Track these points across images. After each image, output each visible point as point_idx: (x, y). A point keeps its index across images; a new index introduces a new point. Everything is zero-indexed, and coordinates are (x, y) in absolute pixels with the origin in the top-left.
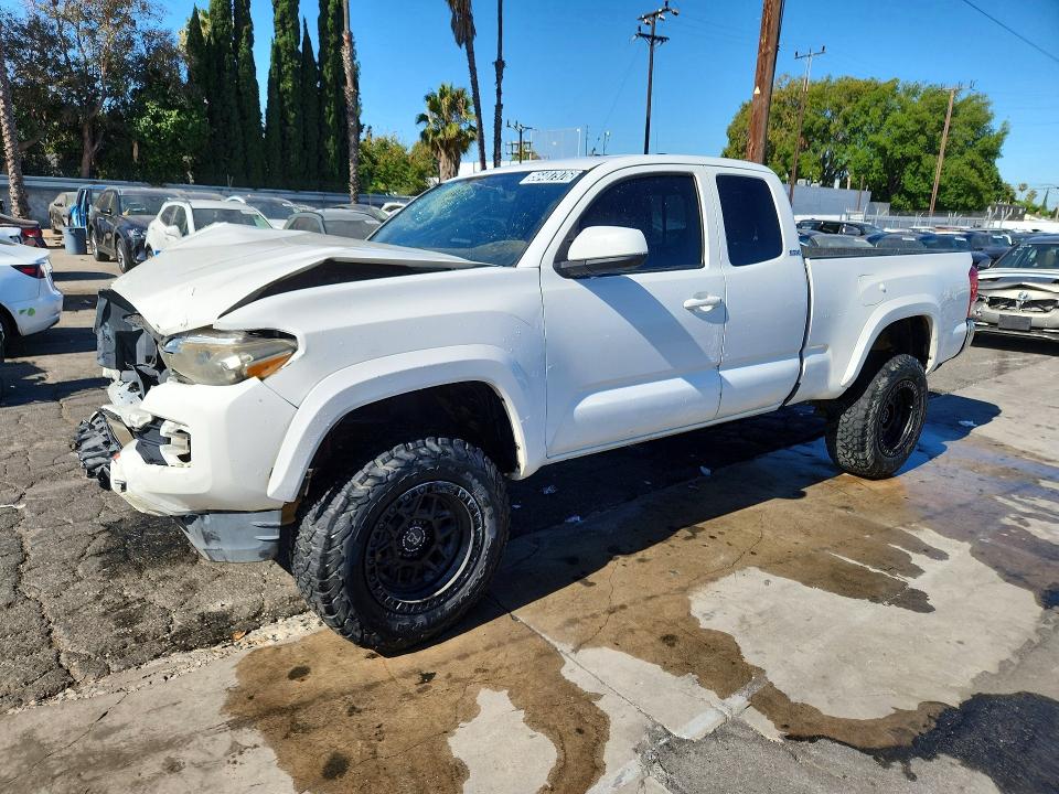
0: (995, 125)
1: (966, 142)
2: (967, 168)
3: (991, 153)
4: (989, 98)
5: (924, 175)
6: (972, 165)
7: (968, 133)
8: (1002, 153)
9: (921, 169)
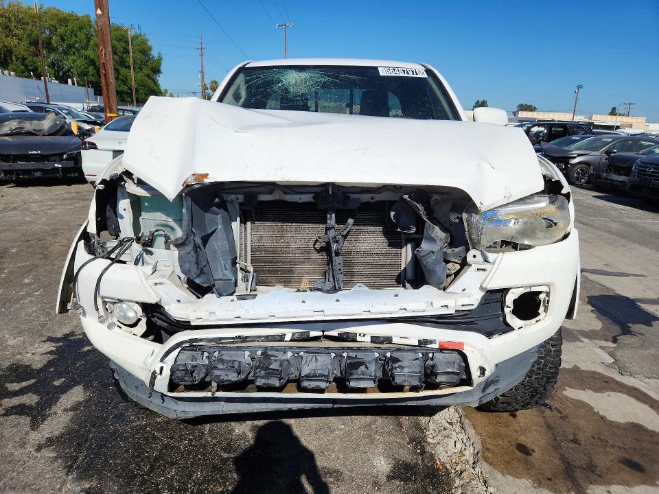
0: (154, 53)
1: (141, 62)
2: (146, 78)
3: (157, 70)
4: (148, 37)
5: (123, 81)
6: (148, 76)
7: (140, 56)
8: (162, 71)
9: (120, 77)
